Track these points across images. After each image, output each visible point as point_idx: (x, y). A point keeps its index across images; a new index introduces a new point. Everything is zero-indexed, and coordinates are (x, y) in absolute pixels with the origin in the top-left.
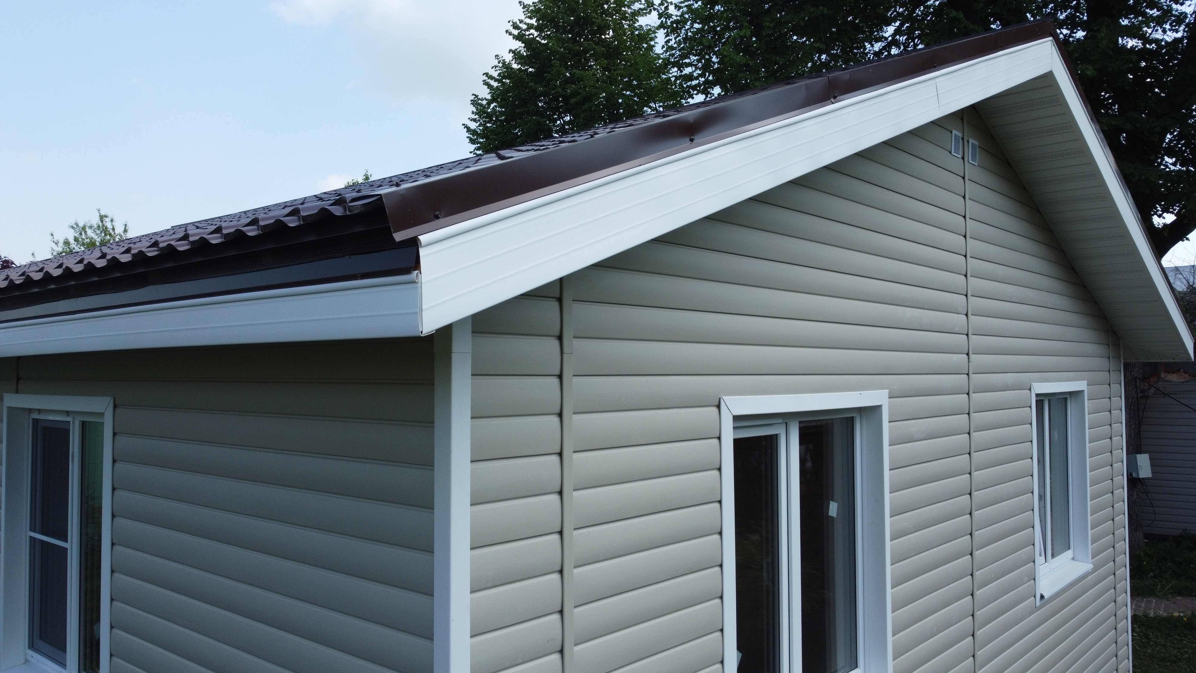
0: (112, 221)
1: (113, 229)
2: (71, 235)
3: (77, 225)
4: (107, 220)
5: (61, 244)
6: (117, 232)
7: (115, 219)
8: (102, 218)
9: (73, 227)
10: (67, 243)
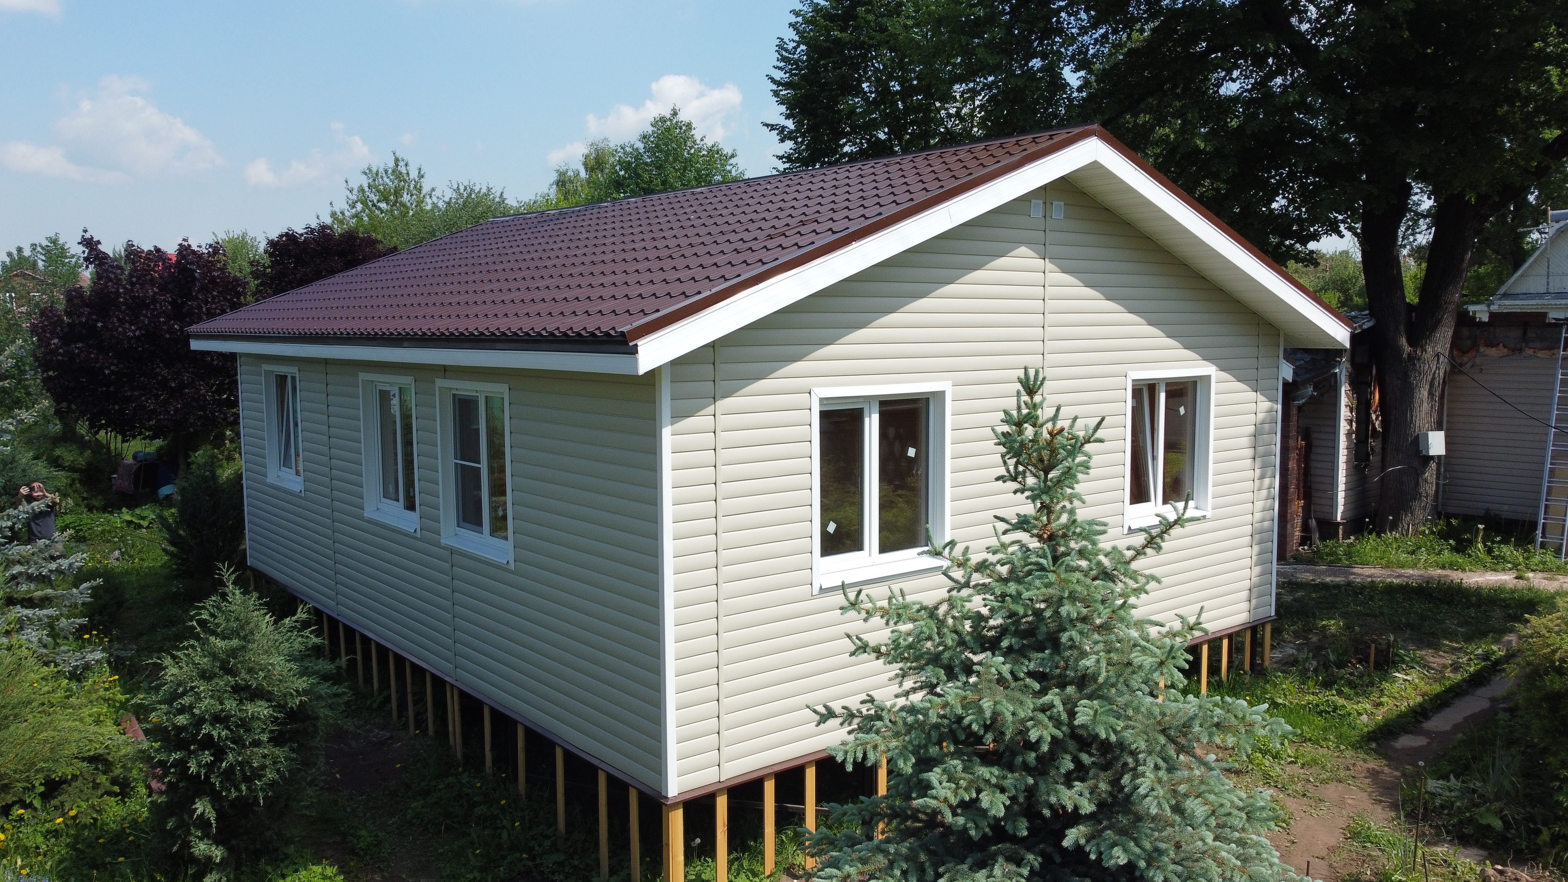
0: (406, 165)
1: (408, 174)
2: (365, 182)
3: (370, 170)
4: (402, 164)
5: (355, 192)
6: (411, 177)
7: (410, 164)
8: (397, 160)
9: (365, 173)
10: (361, 190)
